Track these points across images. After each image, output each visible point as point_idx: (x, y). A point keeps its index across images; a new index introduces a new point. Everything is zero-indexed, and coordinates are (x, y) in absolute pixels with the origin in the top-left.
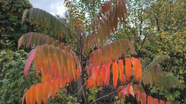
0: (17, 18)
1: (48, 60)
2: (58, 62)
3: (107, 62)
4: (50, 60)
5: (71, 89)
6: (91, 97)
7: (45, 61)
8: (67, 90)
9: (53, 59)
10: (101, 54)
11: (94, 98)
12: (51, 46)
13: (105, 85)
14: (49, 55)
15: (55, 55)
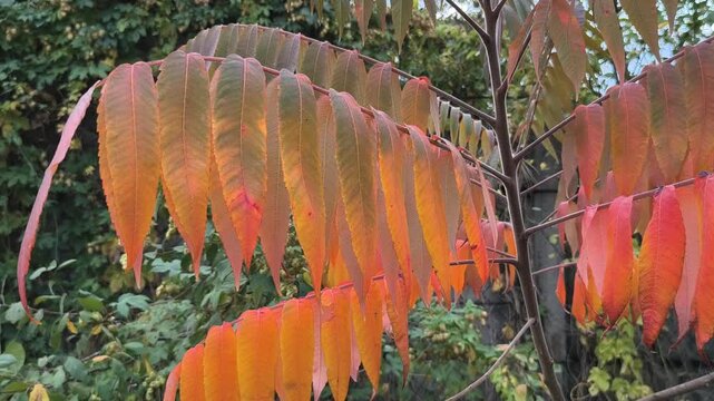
0: (267, 13)
1: (201, 165)
2: (291, 177)
3: (690, 167)
4: (220, 162)
5: (512, 305)
6: (614, 345)
7: (178, 172)
8: (485, 313)
9: (247, 155)
10: (648, 116)
11: (626, 353)
12: (233, 67)
13: (683, 329)
14: (215, 126)
15: (263, 129)
